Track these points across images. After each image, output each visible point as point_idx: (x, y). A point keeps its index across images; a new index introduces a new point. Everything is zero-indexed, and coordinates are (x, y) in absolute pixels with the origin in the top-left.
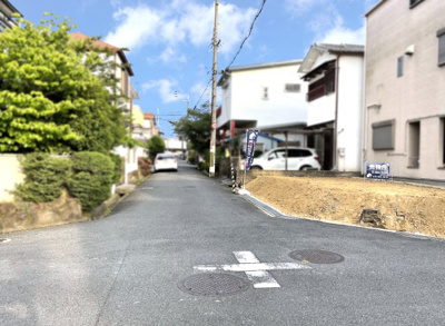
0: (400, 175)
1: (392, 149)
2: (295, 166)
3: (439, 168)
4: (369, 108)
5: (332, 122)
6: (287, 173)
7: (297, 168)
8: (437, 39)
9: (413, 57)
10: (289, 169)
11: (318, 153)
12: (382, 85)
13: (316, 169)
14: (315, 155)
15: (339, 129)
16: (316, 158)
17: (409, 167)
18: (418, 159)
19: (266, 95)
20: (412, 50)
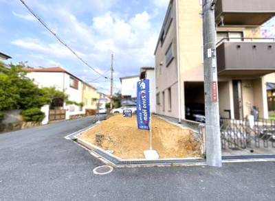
1: (160, 104)
3: (169, 111)
18: (164, 108)
20: (162, 63)
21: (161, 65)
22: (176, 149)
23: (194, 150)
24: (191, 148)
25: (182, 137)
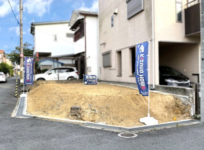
0: (115, 80)
1: (110, 66)
2: (64, 77)
3: (130, 76)
4: (101, 45)
5: (84, 53)
6: (59, 82)
7: (66, 79)
8: (126, 4)
9: (118, 15)
10: (60, 79)
11: (77, 69)
12: (105, 32)
13: (76, 79)
14: (76, 71)
15: (87, 57)
16: (77, 73)
17: (118, 76)
18: (121, 71)
19: (56, 39)
20: (116, 11)
21: (115, 14)
22: (166, 114)
23: (183, 113)
24: (179, 112)
25: (167, 102)
